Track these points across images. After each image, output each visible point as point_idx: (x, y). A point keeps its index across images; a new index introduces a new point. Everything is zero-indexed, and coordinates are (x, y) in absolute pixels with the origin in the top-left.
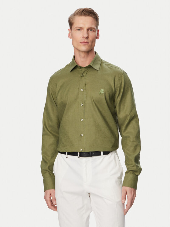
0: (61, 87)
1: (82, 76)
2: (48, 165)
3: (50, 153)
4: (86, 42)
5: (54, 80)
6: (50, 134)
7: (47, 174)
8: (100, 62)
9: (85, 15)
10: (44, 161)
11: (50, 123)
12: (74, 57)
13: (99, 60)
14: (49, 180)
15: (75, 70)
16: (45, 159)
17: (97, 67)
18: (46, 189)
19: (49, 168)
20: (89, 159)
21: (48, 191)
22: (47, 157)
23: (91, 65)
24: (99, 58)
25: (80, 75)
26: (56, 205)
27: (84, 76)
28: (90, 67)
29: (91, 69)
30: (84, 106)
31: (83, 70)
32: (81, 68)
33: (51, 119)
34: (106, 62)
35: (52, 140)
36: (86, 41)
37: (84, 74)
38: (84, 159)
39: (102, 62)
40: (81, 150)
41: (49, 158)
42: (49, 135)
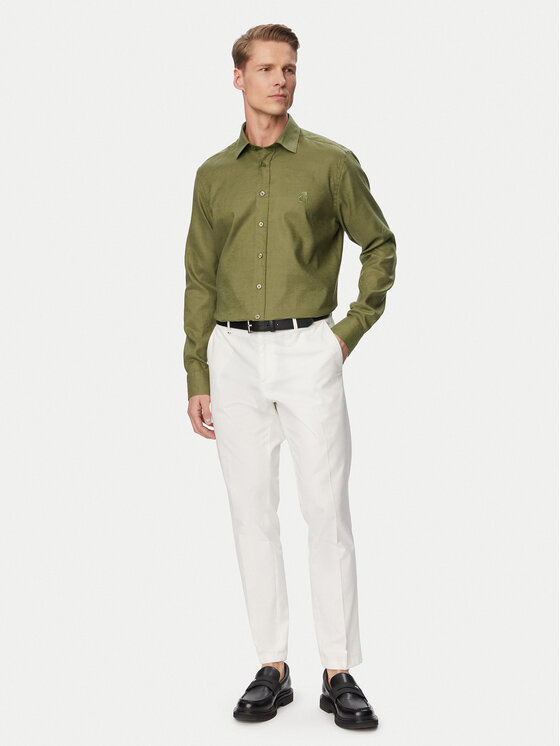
0: (219, 189)
1: (262, 165)
2: (197, 347)
3: (200, 325)
4: (282, 96)
5: (205, 175)
6: (202, 287)
7: (195, 365)
8: (297, 136)
9: (275, 39)
10: (190, 341)
11: (200, 264)
12: (245, 128)
13: (296, 132)
14: (199, 376)
15: (247, 155)
16: (192, 337)
17: (291, 146)
18: (191, 394)
19: (198, 352)
20: (268, 335)
21: (197, 398)
22: (195, 333)
23: (280, 142)
24: (296, 126)
25: (257, 165)
26: (212, 425)
27: (265, 166)
28: (277, 147)
29: (279, 152)
30: (267, 227)
31: (264, 153)
32: (257, 149)
33: (202, 257)
34: (310, 134)
35: (204, 298)
36: (281, 92)
37: (267, 162)
38: (261, 336)
39: (301, 135)
40: (257, 317)
41: (198, 334)
42: (200, 289)
